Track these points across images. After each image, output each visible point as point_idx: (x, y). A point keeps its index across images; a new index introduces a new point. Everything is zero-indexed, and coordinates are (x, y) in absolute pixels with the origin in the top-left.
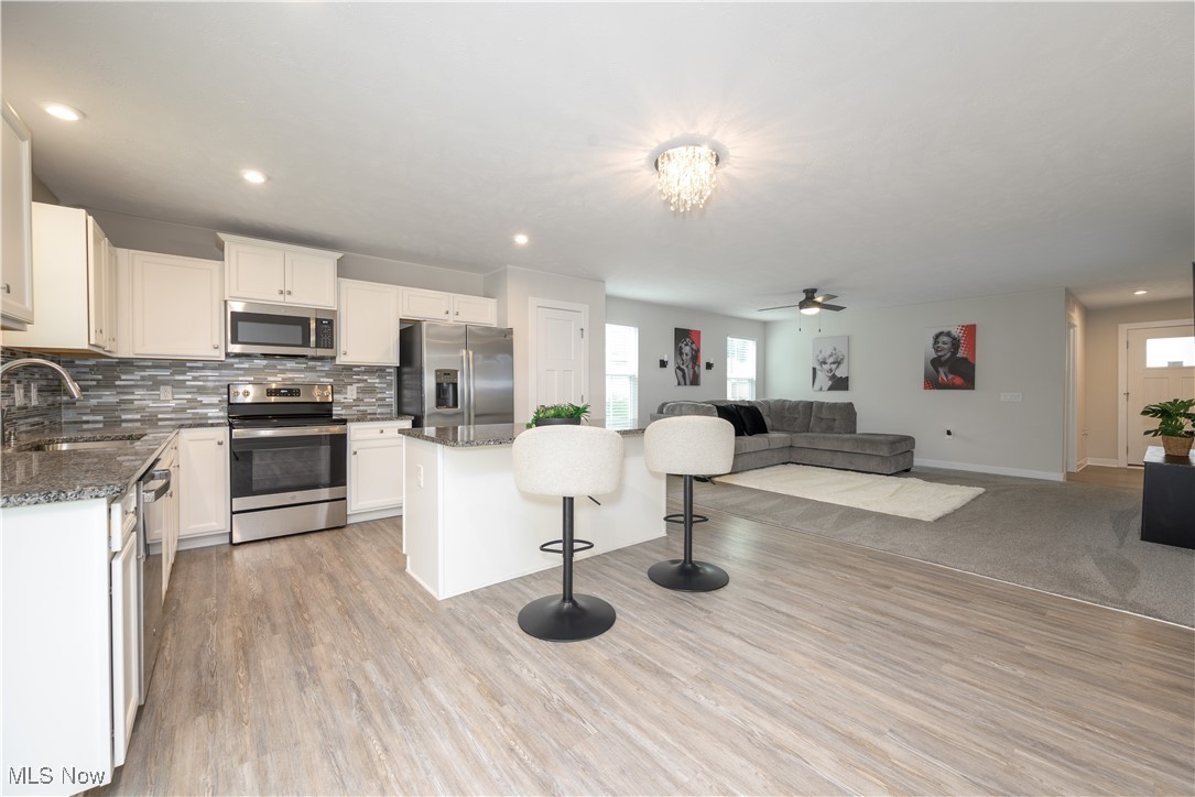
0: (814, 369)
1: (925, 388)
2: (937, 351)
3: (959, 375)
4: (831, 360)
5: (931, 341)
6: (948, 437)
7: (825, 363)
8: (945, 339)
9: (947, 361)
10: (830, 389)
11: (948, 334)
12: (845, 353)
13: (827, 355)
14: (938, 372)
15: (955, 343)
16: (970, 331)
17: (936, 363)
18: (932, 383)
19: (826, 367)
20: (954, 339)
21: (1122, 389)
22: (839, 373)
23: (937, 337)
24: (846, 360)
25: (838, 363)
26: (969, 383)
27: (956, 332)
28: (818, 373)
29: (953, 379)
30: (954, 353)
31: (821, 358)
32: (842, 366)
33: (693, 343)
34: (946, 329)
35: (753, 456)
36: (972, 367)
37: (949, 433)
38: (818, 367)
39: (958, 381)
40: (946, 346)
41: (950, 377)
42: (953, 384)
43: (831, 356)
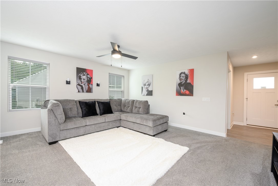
0: (142, 87)
1: (176, 95)
2: (180, 80)
3: (188, 90)
4: (147, 84)
5: (178, 76)
6: (184, 115)
7: (145, 85)
8: (183, 75)
9: (183, 84)
10: (147, 95)
11: (184, 73)
12: (151, 81)
13: (146, 82)
14: (180, 89)
15: (187, 77)
16: (192, 71)
17: (180, 85)
18: (179, 93)
19: (146, 86)
20: (186, 75)
21: (245, 97)
22: (150, 89)
23: (181, 74)
24: (151, 84)
25: (149, 85)
26: (191, 94)
27: (187, 72)
28: (143, 89)
29: (186, 91)
30: (186, 81)
31: (144, 83)
32: (151, 86)
33: (88, 74)
34: (183, 71)
35: (93, 126)
36: (192, 87)
37: (184, 114)
38: (143, 87)
39: (187, 92)
40: (183, 78)
41: (185, 90)
42: (186, 94)
43: (147, 82)
